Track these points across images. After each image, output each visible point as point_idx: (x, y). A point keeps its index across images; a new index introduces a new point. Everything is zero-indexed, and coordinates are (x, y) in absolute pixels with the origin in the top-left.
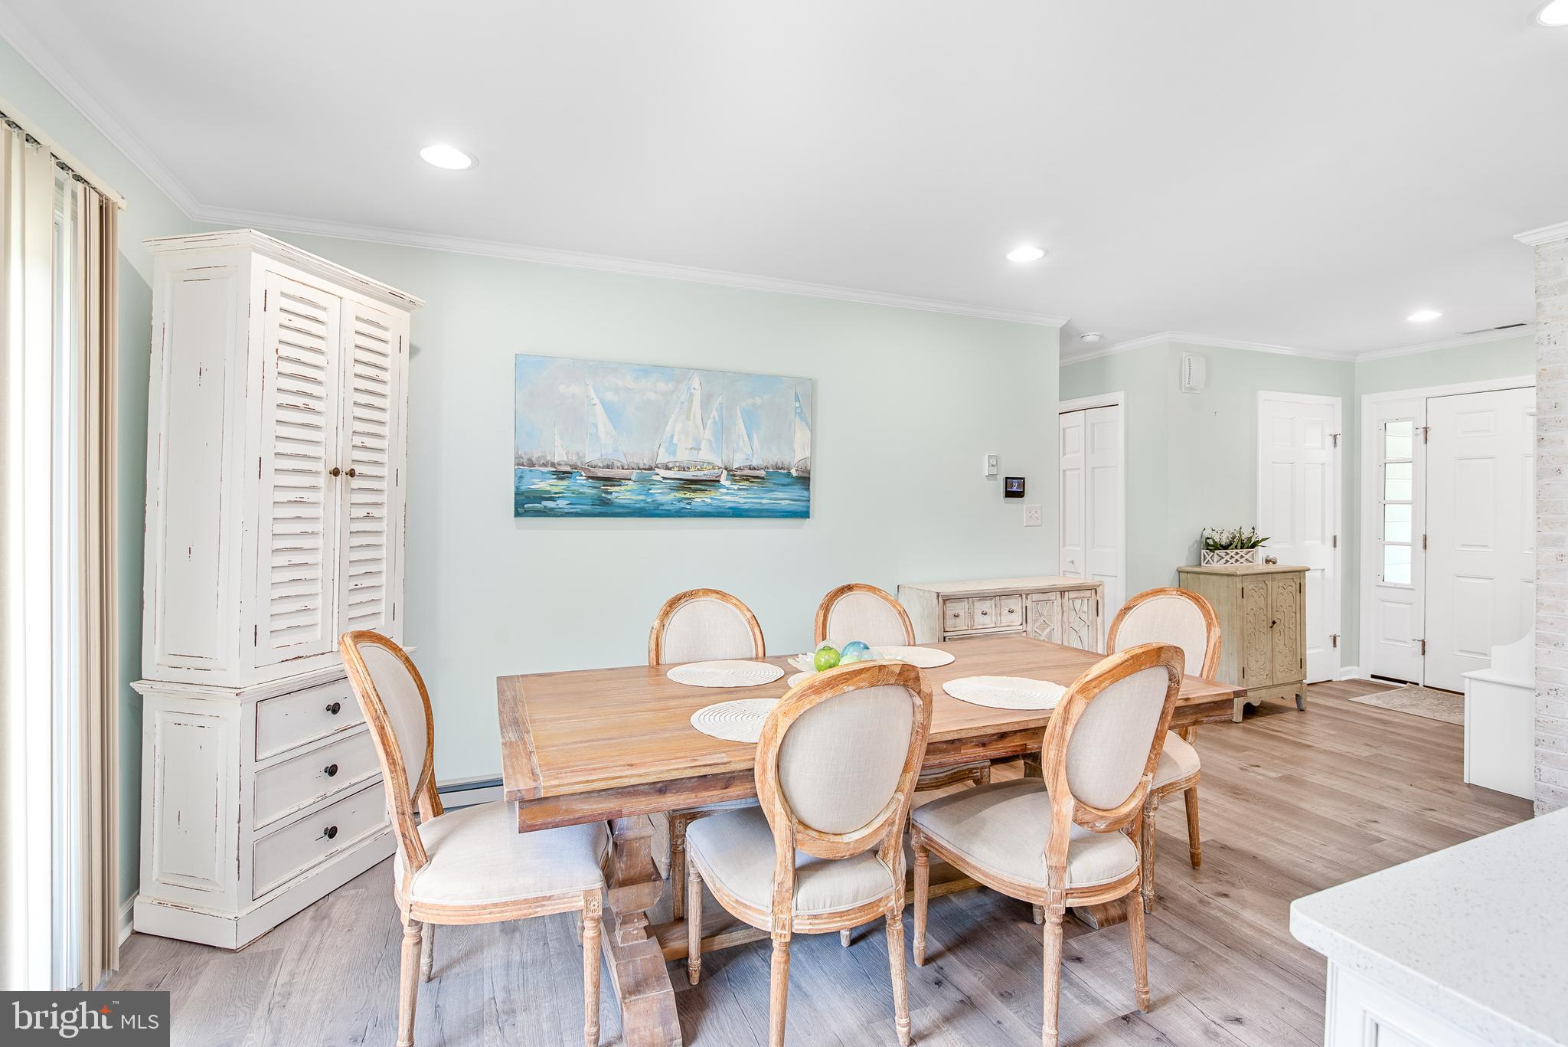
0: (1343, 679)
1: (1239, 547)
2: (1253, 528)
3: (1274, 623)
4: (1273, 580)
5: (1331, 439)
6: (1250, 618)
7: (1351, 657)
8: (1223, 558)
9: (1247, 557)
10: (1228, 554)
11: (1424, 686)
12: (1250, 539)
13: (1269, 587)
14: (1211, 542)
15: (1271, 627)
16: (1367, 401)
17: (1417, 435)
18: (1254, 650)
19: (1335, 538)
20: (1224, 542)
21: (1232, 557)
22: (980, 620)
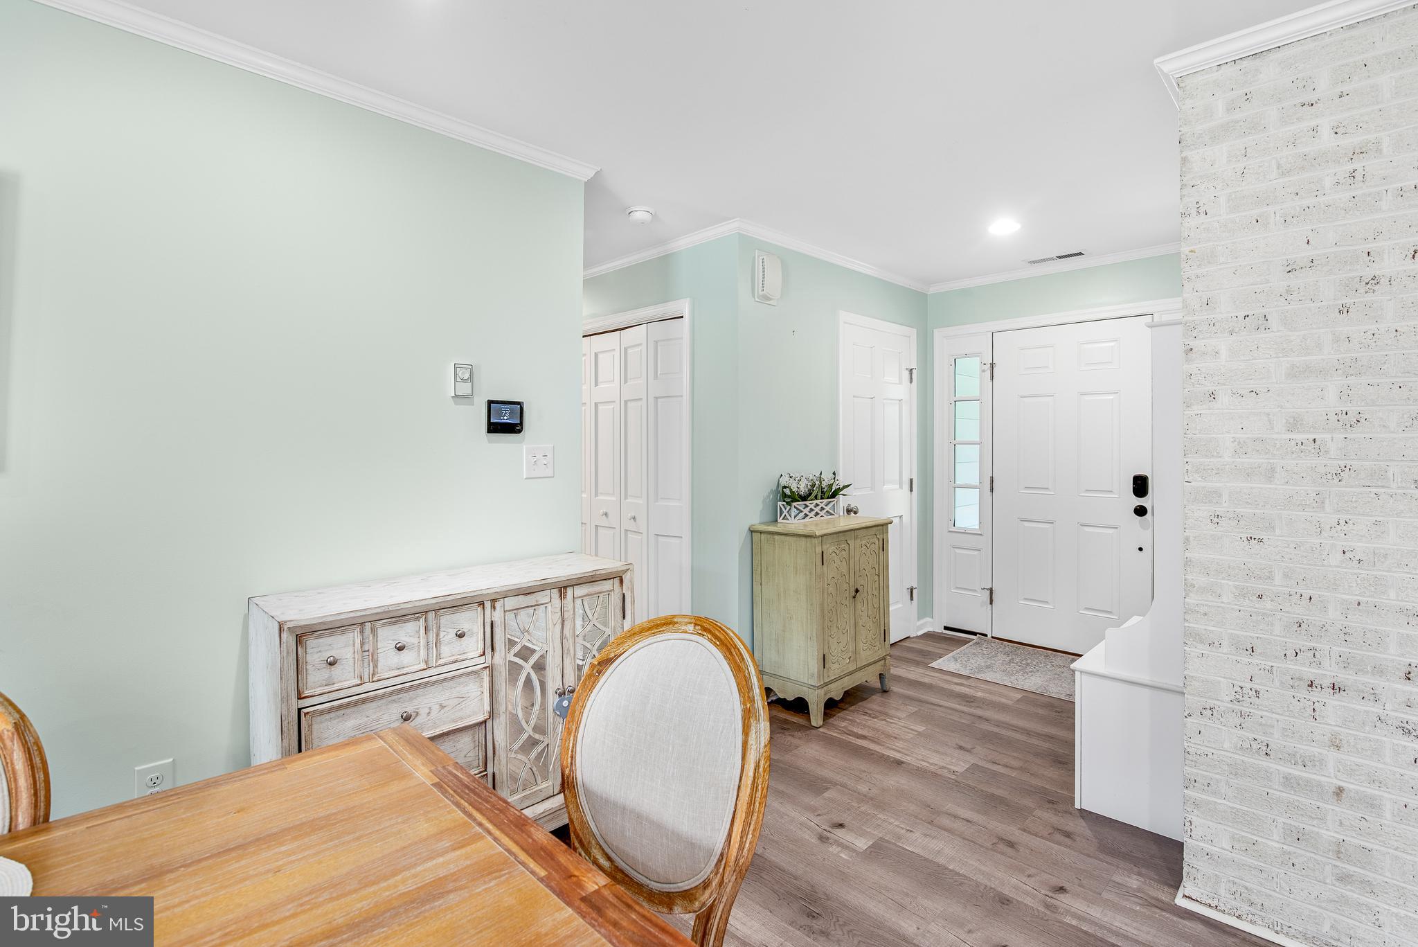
0: (919, 633)
1: (819, 496)
2: (834, 474)
3: (857, 591)
4: (856, 538)
5: (907, 373)
6: (831, 589)
7: (926, 609)
8: (802, 512)
9: (827, 508)
10: (807, 506)
11: (992, 637)
12: (830, 486)
13: (852, 547)
14: (787, 491)
15: (854, 597)
16: (938, 334)
17: (984, 371)
18: (835, 629)
19: (911, 481)
20: (803, 491)
21: (812, 510)
22: (389, 660)
